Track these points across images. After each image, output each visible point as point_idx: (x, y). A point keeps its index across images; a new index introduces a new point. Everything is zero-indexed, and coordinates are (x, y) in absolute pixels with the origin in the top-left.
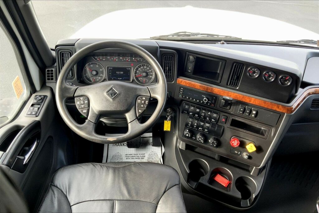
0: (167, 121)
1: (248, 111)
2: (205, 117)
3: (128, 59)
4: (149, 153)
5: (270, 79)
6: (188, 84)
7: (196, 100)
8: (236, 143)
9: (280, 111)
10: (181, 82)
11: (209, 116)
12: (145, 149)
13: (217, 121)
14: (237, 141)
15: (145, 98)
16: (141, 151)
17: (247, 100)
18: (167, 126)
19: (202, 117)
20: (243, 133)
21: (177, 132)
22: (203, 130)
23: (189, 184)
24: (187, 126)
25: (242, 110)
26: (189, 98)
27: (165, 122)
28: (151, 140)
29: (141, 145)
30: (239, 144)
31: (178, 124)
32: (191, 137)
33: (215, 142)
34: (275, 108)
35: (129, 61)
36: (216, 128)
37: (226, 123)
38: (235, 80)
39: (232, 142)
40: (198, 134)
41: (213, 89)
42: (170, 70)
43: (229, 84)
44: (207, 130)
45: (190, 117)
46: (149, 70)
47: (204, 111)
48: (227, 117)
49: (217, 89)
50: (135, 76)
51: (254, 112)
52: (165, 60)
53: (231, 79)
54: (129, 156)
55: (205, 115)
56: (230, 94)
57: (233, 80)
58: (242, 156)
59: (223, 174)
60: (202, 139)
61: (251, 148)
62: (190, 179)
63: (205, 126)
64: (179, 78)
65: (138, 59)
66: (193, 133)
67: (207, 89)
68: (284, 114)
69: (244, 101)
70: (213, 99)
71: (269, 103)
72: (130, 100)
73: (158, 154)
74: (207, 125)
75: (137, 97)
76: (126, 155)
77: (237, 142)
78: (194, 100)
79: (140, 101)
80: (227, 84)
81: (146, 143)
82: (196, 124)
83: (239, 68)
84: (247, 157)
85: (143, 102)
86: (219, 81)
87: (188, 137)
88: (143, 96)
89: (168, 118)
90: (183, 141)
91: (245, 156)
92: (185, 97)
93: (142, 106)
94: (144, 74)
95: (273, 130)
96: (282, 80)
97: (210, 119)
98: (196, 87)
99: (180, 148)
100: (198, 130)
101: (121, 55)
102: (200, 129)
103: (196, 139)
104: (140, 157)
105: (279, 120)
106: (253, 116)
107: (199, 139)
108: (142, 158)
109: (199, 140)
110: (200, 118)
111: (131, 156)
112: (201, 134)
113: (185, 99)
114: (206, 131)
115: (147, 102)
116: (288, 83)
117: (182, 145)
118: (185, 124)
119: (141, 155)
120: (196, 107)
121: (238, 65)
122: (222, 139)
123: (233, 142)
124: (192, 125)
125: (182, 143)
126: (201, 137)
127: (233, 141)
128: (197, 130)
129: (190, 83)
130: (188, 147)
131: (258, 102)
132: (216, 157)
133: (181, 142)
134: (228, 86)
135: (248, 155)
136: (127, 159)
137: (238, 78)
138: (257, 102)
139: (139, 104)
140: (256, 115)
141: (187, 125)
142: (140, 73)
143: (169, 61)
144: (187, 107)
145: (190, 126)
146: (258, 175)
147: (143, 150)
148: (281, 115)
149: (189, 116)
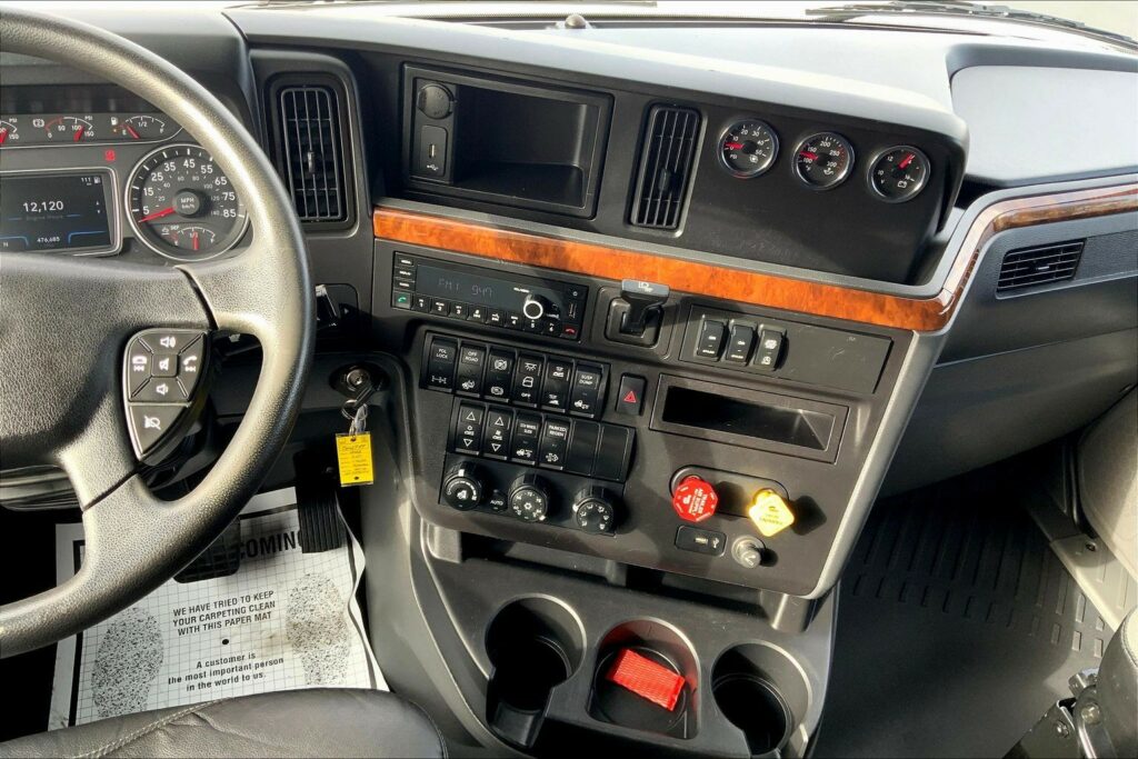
0: (349, 438)
1: (742, 343)
2: (540, 395)
3: (83, 122)
4: (292, 585)
5: (827, 172)
6: (431, 235)
7: (486, 314)
8: (703, 503)
9: (891, 325)
10: (398, 225)
11: (557, 386)
12: (271, 570)
13: (601, 404)
14: (704, 493)
15: (179, 337)
16: (252, 584)
17: (731, 291)
18: (355, 460)
19: (524, 395)
20: (727, 449)
21: (410, 483)
22: (539, 455)
23: (498, 731)
24: (458, 450)
25: (713, 338)
26: (450, 308)
27: (343, 443)
28: (293, 522)
29: (250, 555)
30: (713, 507)
31: (408, 443)
32: (484, 502)
33: (601, 509)
34: (866, 314)
35: (89, 134)
36: (600, 439)
37: (641, 412)
38: (665, 197)
39: (680, 502)
40: (517, 482)
41: (563, 249)
42: (323, 165)
43: (635, 217)
44: (556, 458)
45: (468, 403)
46: (210, 178)
47: (530, 366)
48: (646, 382)
49: (583, 249)
50: (139, 216)
51: (771, 344)
52: (290, 115)
53: (645, 194)
54: (194, 619)
55: (538, 381)
56: (647, 269)
57: (655, 196)
58: (729, 554)
59: (651, 647)
60: (536, 506)
61: (769, 514)
62: (500, 704)
63: (543, 439)
64: (380, 208)
65: (143, 121)
66: (489, 479)
67: (535, 251)
68: (909, 334)
69: (718, 295)
70: (567, 299)
71: (837, 289)
72: (75, 365)
73: (337, 582)
74: (556, 431)
75: (121, 337)
76: (177, 613)
77: (705, 497)
78: (477, 314)
79: (144, 360)
80: (628, 220)
81: (272, 538)
82: (498, 436)
83: (678, 134)
84: (754, 557)
85: (164, 364)
86: (585, 210)
87: (467, 505)
88: (161, 325)
89: (356, 422)
90: (446, 522)
91: (744, 553)
92: (431, 305)
93: (163, 389)
94: (189, 203)
95: (862, 416)
96: (881, 173)
97: (567, 403)
98: (480, 249)
99: (435, 555)
100: (514, 460)
101: (38, 106)
102: (524, 457)
103: (505, 507)
104: (248, 613)
105: (887, 369)
106: (767, 361)
107: (522, 508)
108: (258, 617)
109: (524, 512)
110: (514, 403)
111: (205, 612)
112: (528, 479)
113: (430, 316)
114: (552, 463)
115: (191, 364)
116: (911, 184)
117: (443, 541)
118: (443, 442)
119: (253, 602)
120: (491, 349)
121: (672, 115)
122: (629, 488)
123: (686, 501)
124: (482, 442)
125: (442, 535)
126: (530, 494)
127: (684, 494)
128: (508, 462)
129: (444, 231)
130: (472, 546)
131: (787, 293)
132: (609, 570)
133: (437, 529)
134: (633, 229)
135: (759, 545)
136: (181, 632)
137: (677, 184)
138: (778, 291)
139: (143, 384)
140: (781, 356)
141: (454, 442)
142: (162, 198)
143: (313, 115)
144: (443, 353)
145: (472, 447)
146: (805, 626)
147: (261, 573)
148: (893, 345)
149: (458, 400)
